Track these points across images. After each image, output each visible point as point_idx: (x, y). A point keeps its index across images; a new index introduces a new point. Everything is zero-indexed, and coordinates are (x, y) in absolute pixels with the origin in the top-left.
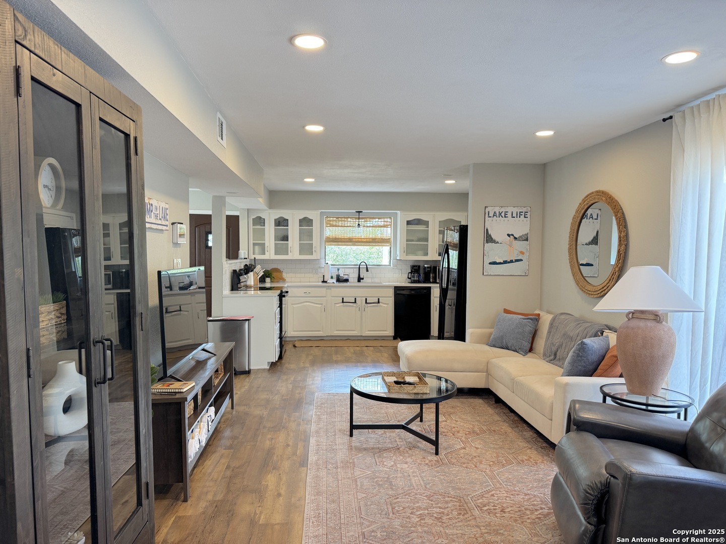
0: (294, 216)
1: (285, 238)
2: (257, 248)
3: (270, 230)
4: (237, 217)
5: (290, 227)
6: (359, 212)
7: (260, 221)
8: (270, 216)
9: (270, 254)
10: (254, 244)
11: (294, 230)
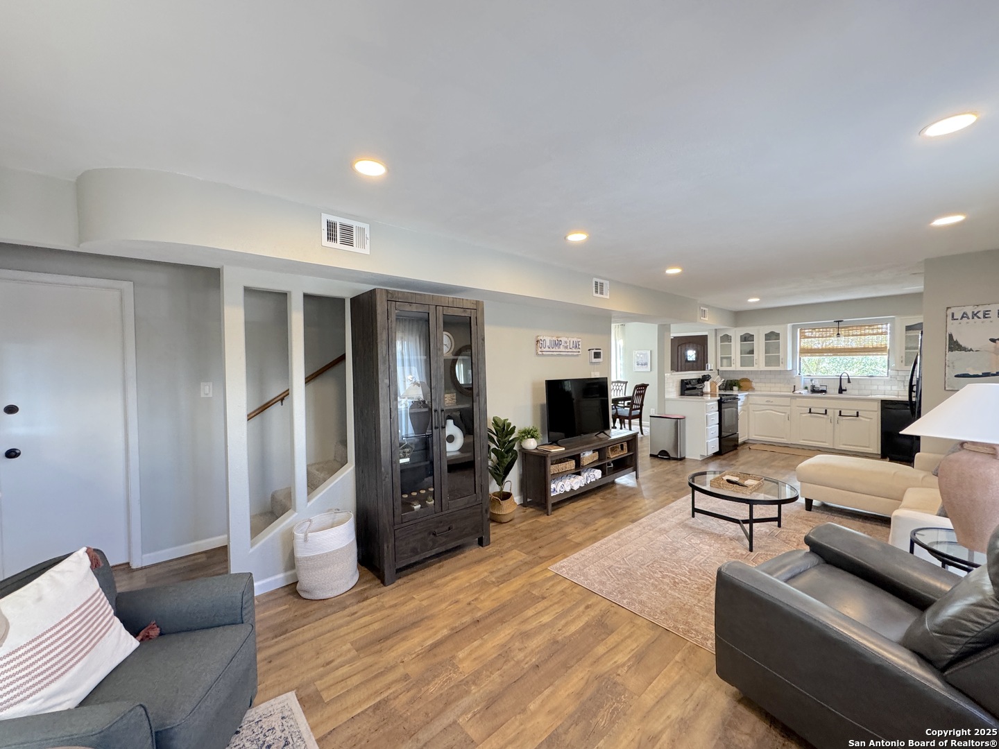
0: (759, 332)
1: (752, 352)
2: (725, 361)
3: (736, 346)
4: (706, 337)
5: (755, 342)
6: (838, 321)
7: (726, 338)
8: (736, 333)
9: (736, 366)
10: (722, 358)
11: (759, 344)
